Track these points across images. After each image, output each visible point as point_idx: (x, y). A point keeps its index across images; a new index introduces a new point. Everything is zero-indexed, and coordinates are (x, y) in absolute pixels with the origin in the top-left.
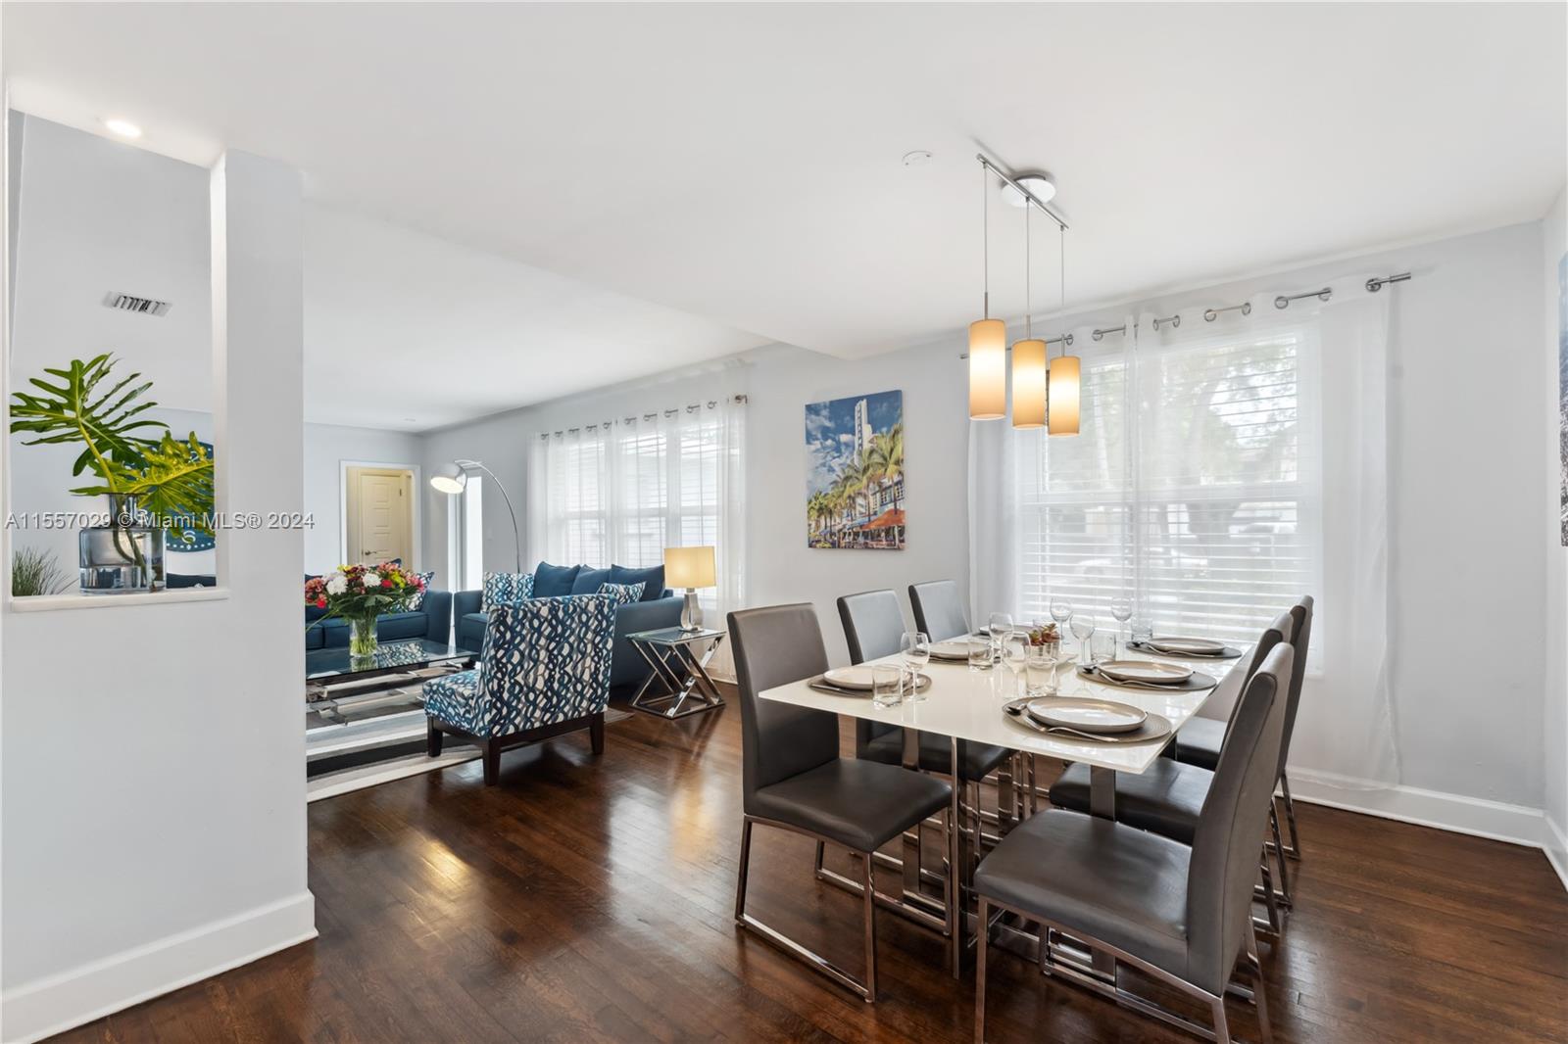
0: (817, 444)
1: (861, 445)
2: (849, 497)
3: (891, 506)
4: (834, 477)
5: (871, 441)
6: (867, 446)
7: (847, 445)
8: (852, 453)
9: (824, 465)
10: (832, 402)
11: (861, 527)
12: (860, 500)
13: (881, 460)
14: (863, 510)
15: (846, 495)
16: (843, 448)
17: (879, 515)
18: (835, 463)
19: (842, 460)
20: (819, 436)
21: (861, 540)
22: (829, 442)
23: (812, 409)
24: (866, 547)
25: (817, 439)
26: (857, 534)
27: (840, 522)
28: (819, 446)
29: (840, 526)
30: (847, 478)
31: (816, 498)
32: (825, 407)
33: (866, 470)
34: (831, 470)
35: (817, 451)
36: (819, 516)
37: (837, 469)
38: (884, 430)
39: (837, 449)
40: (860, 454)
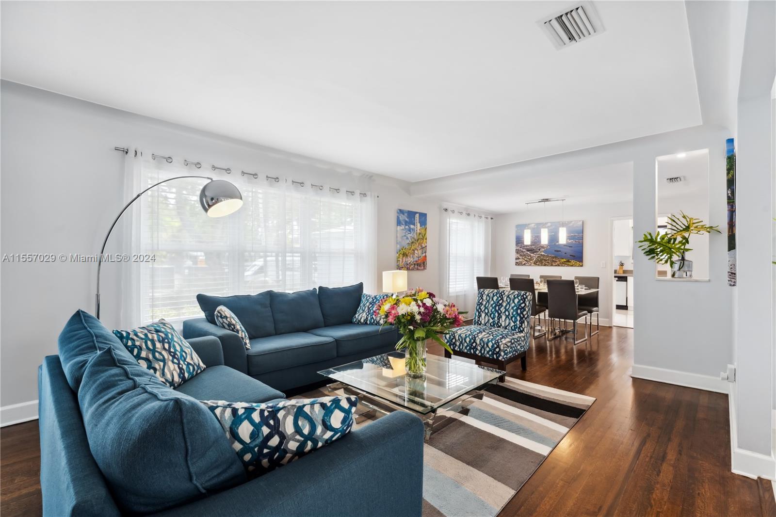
0: (403, 227)
1: (417, 230)
2: (413, 250)
3: (424, 254)
4: (408, 241)
5: (420, 230)
6: (418, 231)
7: (413, 229)
8: (414, 233)
9: (405, 236)
10: (409, 211)
11: (416, 261)
12: (416, 252)
13: (422, 237)
14: (417, 255)
15: (412, 249)
16: (411, 230)
17: (421, 257)
18: (409, 236)
19: (411, 235)
20: (404, 224)
21: (416, 266)
22: (407, 227)
23: (401, 211)
24: (418, 269)
25: (403, 225)
26: (415, 264)
27: (410, 260)
28: (404, 228)
29: (410, 262)
30: (412, 243)
31: (402, 250)
32: (406, 212)
33: (418, 240)
34: (407, 238)
35: (403, 229)
36: (403, 257)
37: (409, 238)
38: (423, 226)
39: (410, 230)
40: (416, 234)
